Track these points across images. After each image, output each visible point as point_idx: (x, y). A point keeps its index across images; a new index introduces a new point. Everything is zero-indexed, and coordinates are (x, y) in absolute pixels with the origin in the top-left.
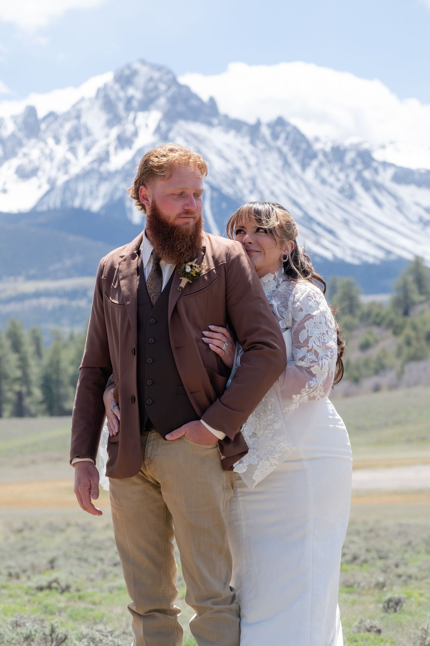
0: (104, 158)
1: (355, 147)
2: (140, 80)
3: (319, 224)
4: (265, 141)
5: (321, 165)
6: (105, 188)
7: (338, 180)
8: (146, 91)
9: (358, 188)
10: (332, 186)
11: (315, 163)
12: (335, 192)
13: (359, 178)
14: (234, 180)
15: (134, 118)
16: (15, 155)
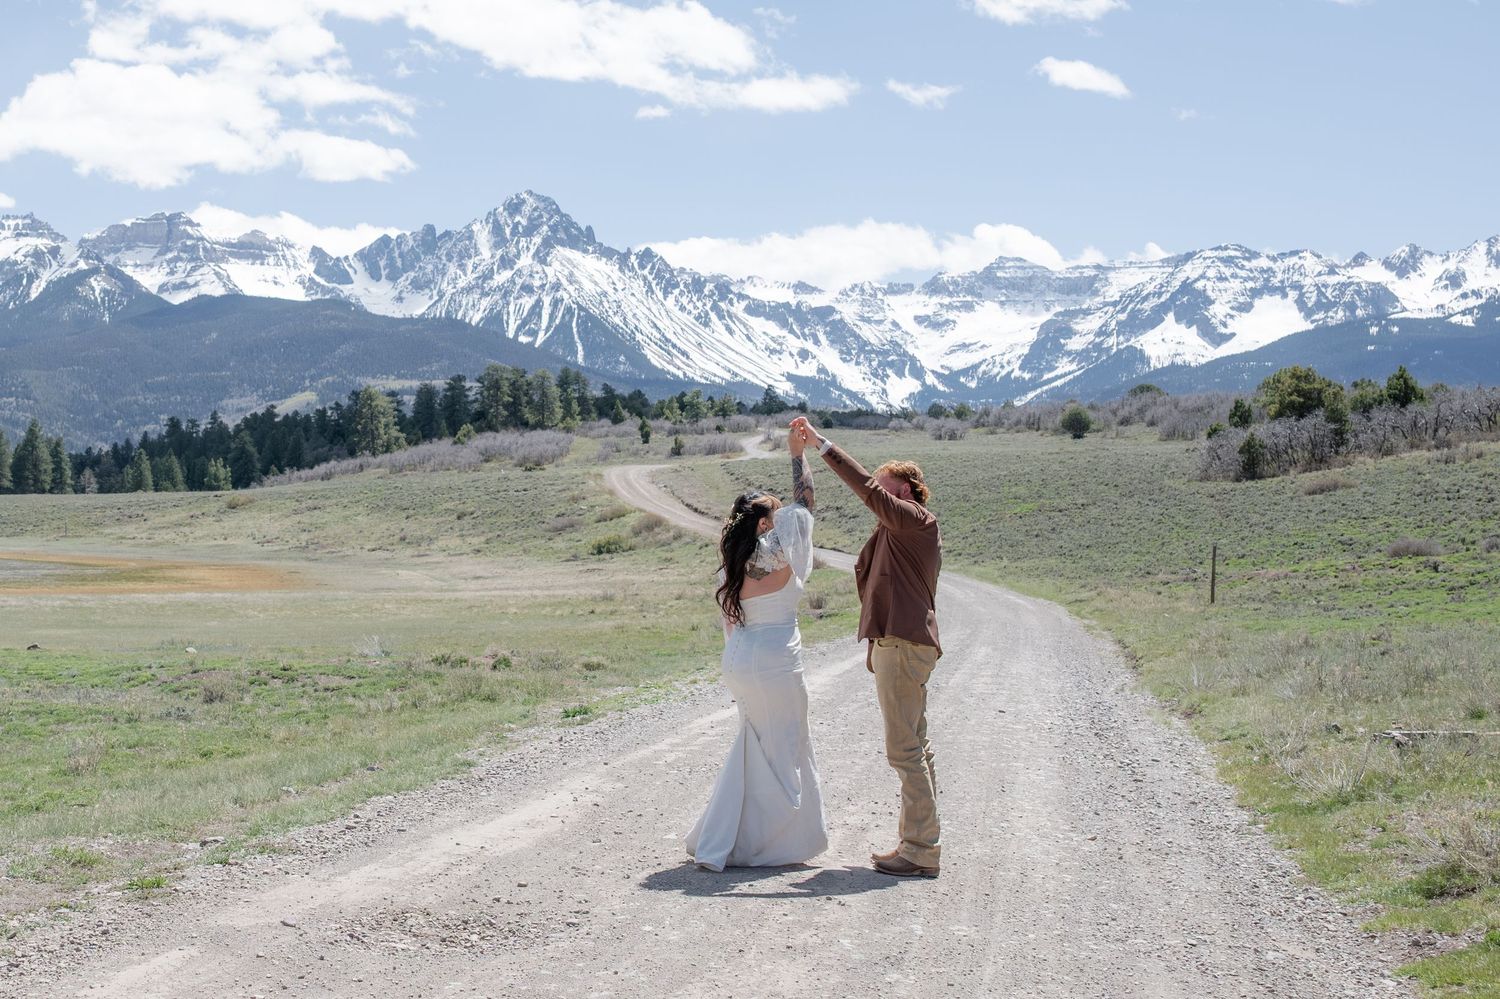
0: (487, 276)
1: (715, 278)
2: (526, 209)
3: (674, 346)
4: (632, 269)
5: (682, 293)
6: (485, 303)
7: (695, 307)
8: (530, 219)
9: (713, 316)
10: (690, 313)
11: (676, 292)
12: (691, 318)
13: (715, 307)
14: (601, 303)
15: (518, 242)
16: (413, 267)
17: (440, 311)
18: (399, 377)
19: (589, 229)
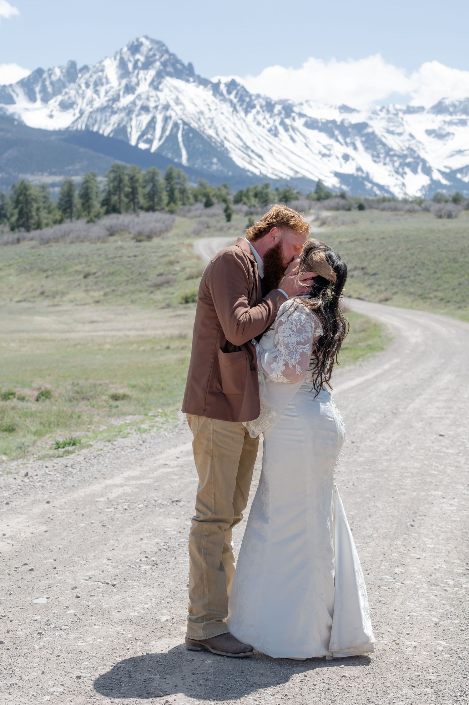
0: (116, 99)
1: (281, 102)
2: (144, 49)
3: (253, 151)
4: (222, 94)
5: (258, 112)
6: (115, 119)
7: (268, 123)
8: (147, 57)
9: (281, 129)
10: (264, 127)
11: (254, 111)
12: (265, 131)
13: (282, 123)
14: (199, 119)
15: (138, 74)
16: (60, 93)
17: (81, 126)
18: (52, 174)
19: (190, 65)
